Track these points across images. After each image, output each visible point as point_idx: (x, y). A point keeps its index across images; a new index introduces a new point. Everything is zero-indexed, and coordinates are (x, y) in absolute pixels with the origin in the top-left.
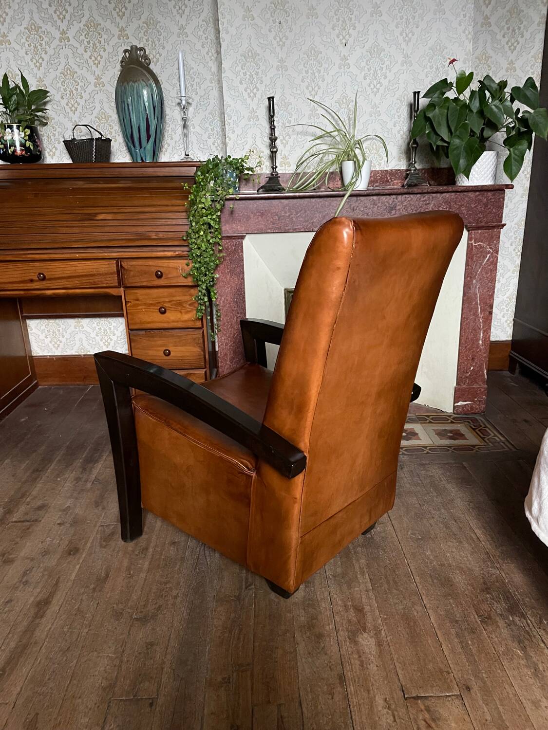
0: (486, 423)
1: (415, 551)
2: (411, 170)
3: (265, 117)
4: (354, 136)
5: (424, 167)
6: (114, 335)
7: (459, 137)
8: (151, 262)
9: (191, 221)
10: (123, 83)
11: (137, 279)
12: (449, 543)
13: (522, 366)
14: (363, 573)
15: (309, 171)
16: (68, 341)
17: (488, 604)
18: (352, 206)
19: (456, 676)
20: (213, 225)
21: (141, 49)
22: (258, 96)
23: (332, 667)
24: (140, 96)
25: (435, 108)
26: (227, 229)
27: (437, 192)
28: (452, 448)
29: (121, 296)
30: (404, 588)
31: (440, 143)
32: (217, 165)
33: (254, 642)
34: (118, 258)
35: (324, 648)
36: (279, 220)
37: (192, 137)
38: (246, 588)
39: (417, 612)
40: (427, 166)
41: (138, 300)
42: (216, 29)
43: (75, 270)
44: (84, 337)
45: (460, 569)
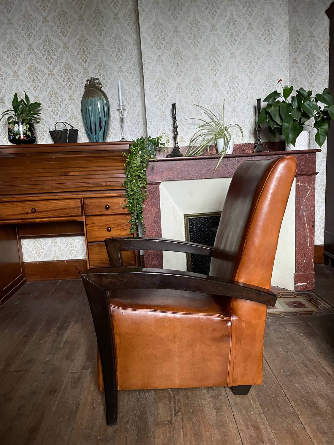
0: (316, 297)
1: (288, 384)
2: (258, 143)
3: (170, 115)
4: (223, 125)
5: (265, 142)
6: (76, 247)
7: (287, 122)
8: (102, 200)
9: (127, 175)
10: (86, 98)
11: (94, 211)
12: (310, 378)
13: (332, 260)
14: (255, 402)
15: (197, 145)
16: (47, 252)
18: (225, 164)
20: (142, 176)
21: (97, 79)
22: (166, 103)
24: (96, 105)
25: (271, 107)
26: (150, 179)
28: (299, 313)
29: (83, 221)
30: (284, 411)
31: (275, 126)
32: (143, 142)
34: (82, 198)
36: (181, 173)
37: (126, 128)
38: (175, 415)
39: (296, 427)
40: (266, 141)
41: (94, 223)
42: (140, 69)
43: (55, 206)
44: (57, 249)
45: (321, 395)
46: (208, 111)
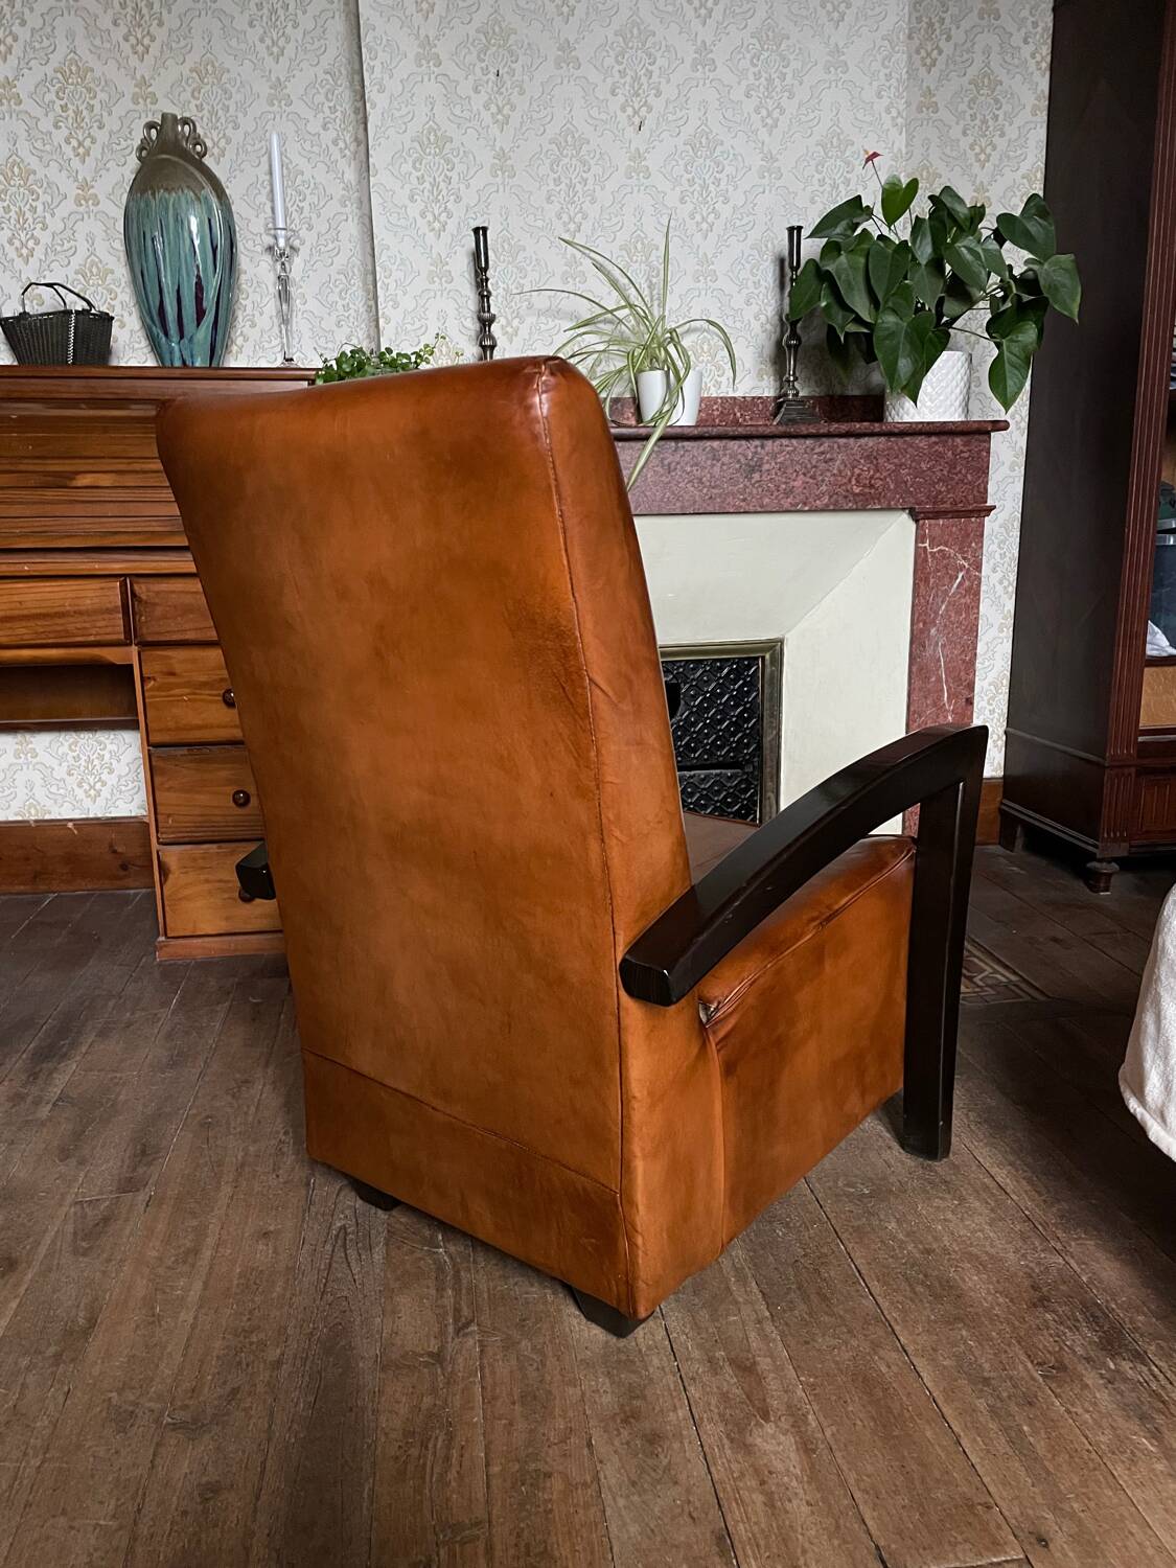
1: (860, 1223)
2: (786, 395)
3: (466, 274)
4: (663, 318)
5: (813, 393)
6: (111, 772)
7: (894, 311)
10: (143, 192)
11: (172, 625)
12: (937, 1202)
13: (1030, 830)
14: (742, 1280)
17: (1051, 1335)
18: (666, 462)
19: (1006, 1513)
21: (185, 121)
22: (451, 226)
23: (695, 1515)
24: (181, 222)
25: (840, 254)
27: (847, 435)
29: (131, 666)
30: (846, 1311)
31: (852, 328)
32: (360, 366)
33: (487, 1465)
34: (125, 576)
35: (668, 1468)
37: (299, 323)
38: (458, 1332)
39: (886, 1364)
40: (817, 392)
41: (172, 674)
42: (355, 91)
43: (20, 602)
44: (37, 778)
45: (972, 1258)
46: (610, 267)
